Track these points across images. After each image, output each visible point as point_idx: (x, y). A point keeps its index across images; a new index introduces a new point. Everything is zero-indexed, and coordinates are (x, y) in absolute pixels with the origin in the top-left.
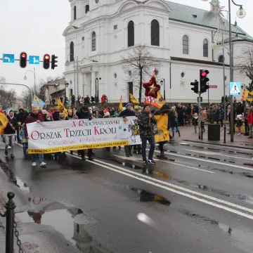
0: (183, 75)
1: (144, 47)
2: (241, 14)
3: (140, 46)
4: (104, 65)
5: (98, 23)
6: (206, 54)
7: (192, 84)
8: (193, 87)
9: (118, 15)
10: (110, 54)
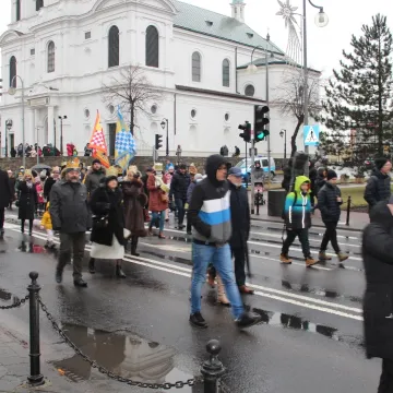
0: (193, 113)
1: (137, 68)
2: (321, 20)
3: (131, 67)
4: (70, 96)
5: (59, 27)
6: (226, 82)
7: (240, 127)
8: (242, 132)
9: (94, 16)
10: (79, 78)
